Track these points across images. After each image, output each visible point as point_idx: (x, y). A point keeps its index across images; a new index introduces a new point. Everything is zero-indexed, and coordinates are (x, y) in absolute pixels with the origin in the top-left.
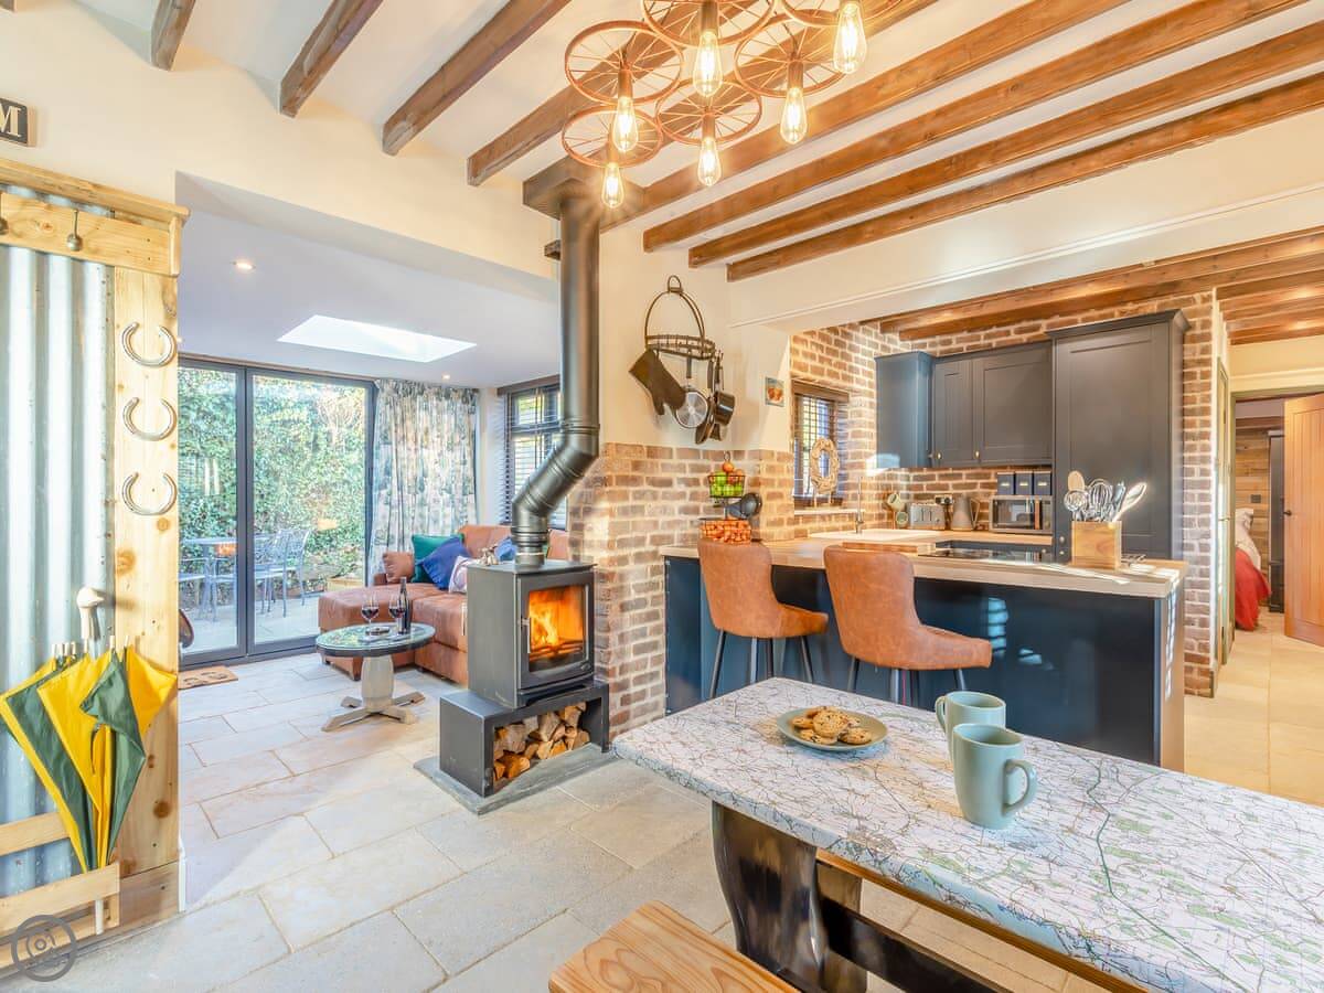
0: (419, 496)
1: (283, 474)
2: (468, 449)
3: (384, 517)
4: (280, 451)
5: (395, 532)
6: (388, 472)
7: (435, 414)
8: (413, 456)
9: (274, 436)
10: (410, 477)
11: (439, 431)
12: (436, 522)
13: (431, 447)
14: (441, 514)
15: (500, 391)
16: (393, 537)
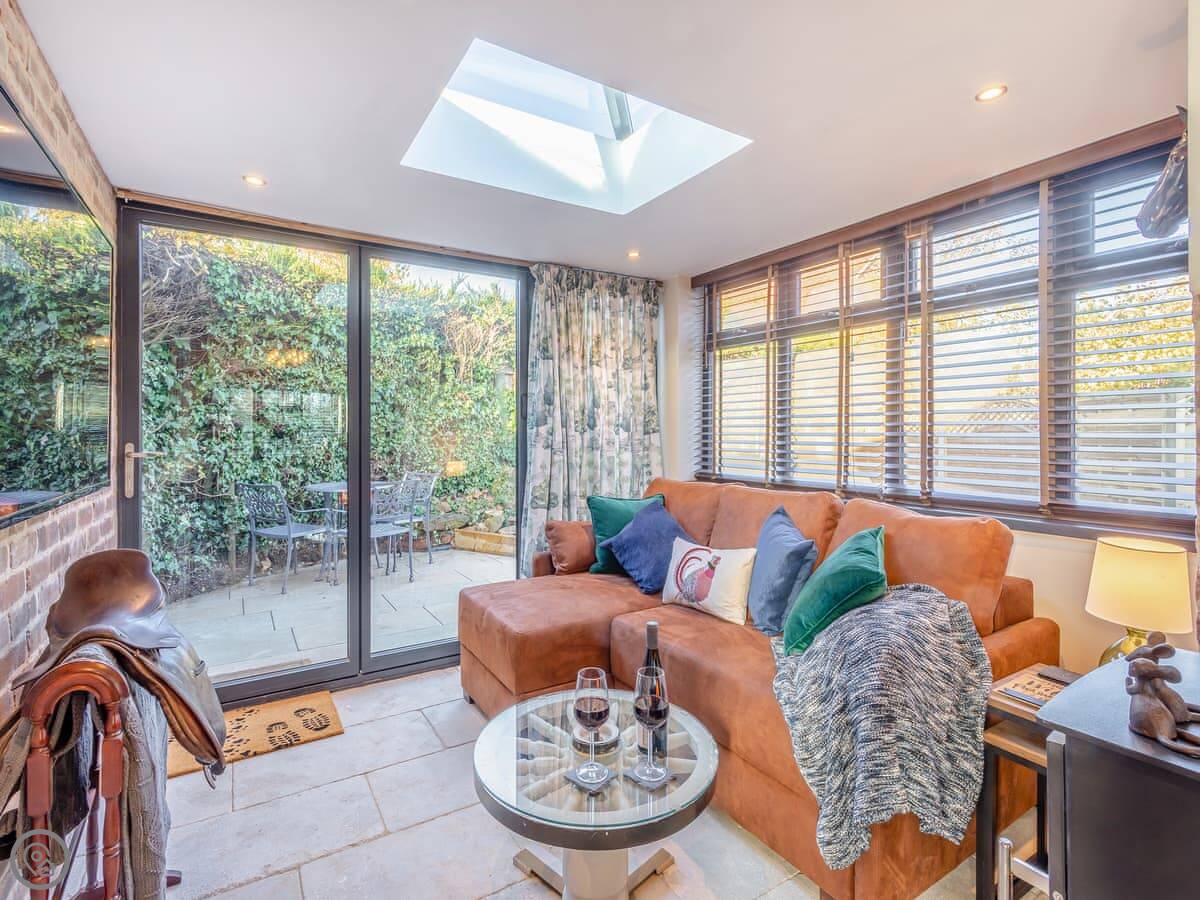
0: (587, 435)
1: (409, 409)
2: (650, 367)
3: (543, 467)
4: (407, 383)
5: (559, 489)
6: (549, 401)
7: (607, 315)
8: (580, 377)
9: (401, 365)
10: (577, 408)
11: (613, 340)
12: (610, 473)
13: (603, 363)
14: (617, 460)
15: (695, 282)
16: (556, 497)
